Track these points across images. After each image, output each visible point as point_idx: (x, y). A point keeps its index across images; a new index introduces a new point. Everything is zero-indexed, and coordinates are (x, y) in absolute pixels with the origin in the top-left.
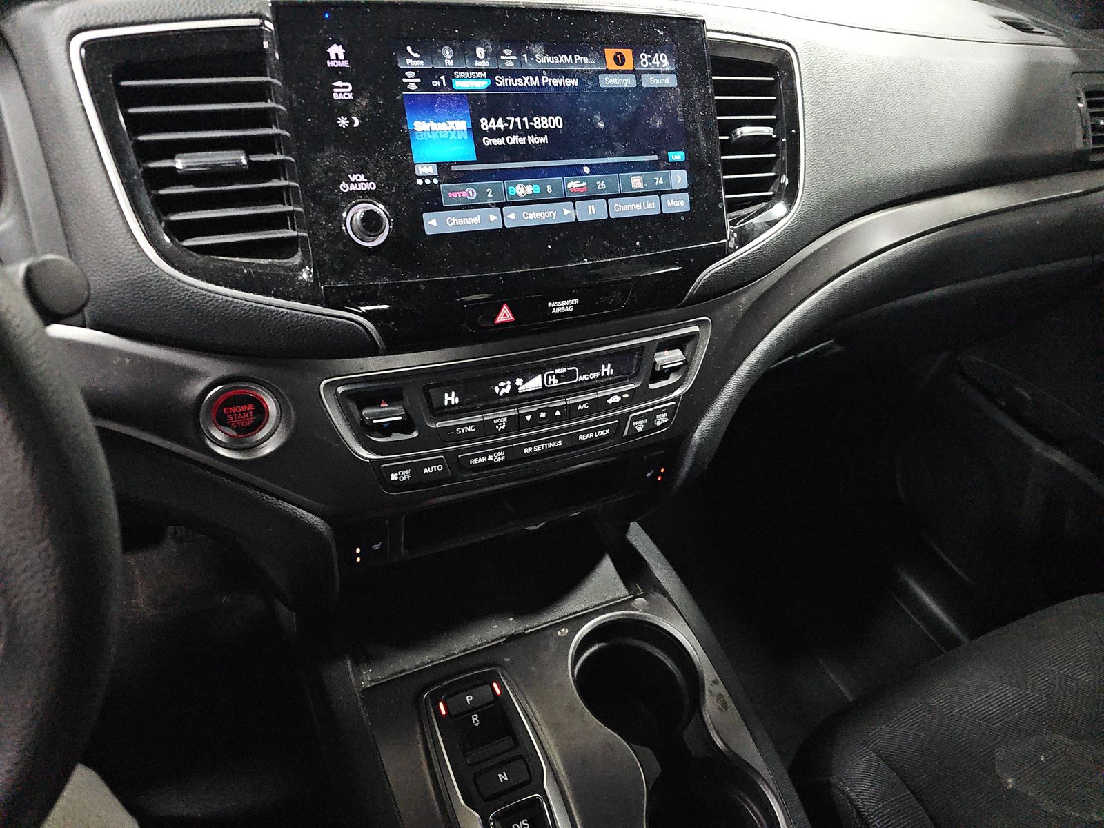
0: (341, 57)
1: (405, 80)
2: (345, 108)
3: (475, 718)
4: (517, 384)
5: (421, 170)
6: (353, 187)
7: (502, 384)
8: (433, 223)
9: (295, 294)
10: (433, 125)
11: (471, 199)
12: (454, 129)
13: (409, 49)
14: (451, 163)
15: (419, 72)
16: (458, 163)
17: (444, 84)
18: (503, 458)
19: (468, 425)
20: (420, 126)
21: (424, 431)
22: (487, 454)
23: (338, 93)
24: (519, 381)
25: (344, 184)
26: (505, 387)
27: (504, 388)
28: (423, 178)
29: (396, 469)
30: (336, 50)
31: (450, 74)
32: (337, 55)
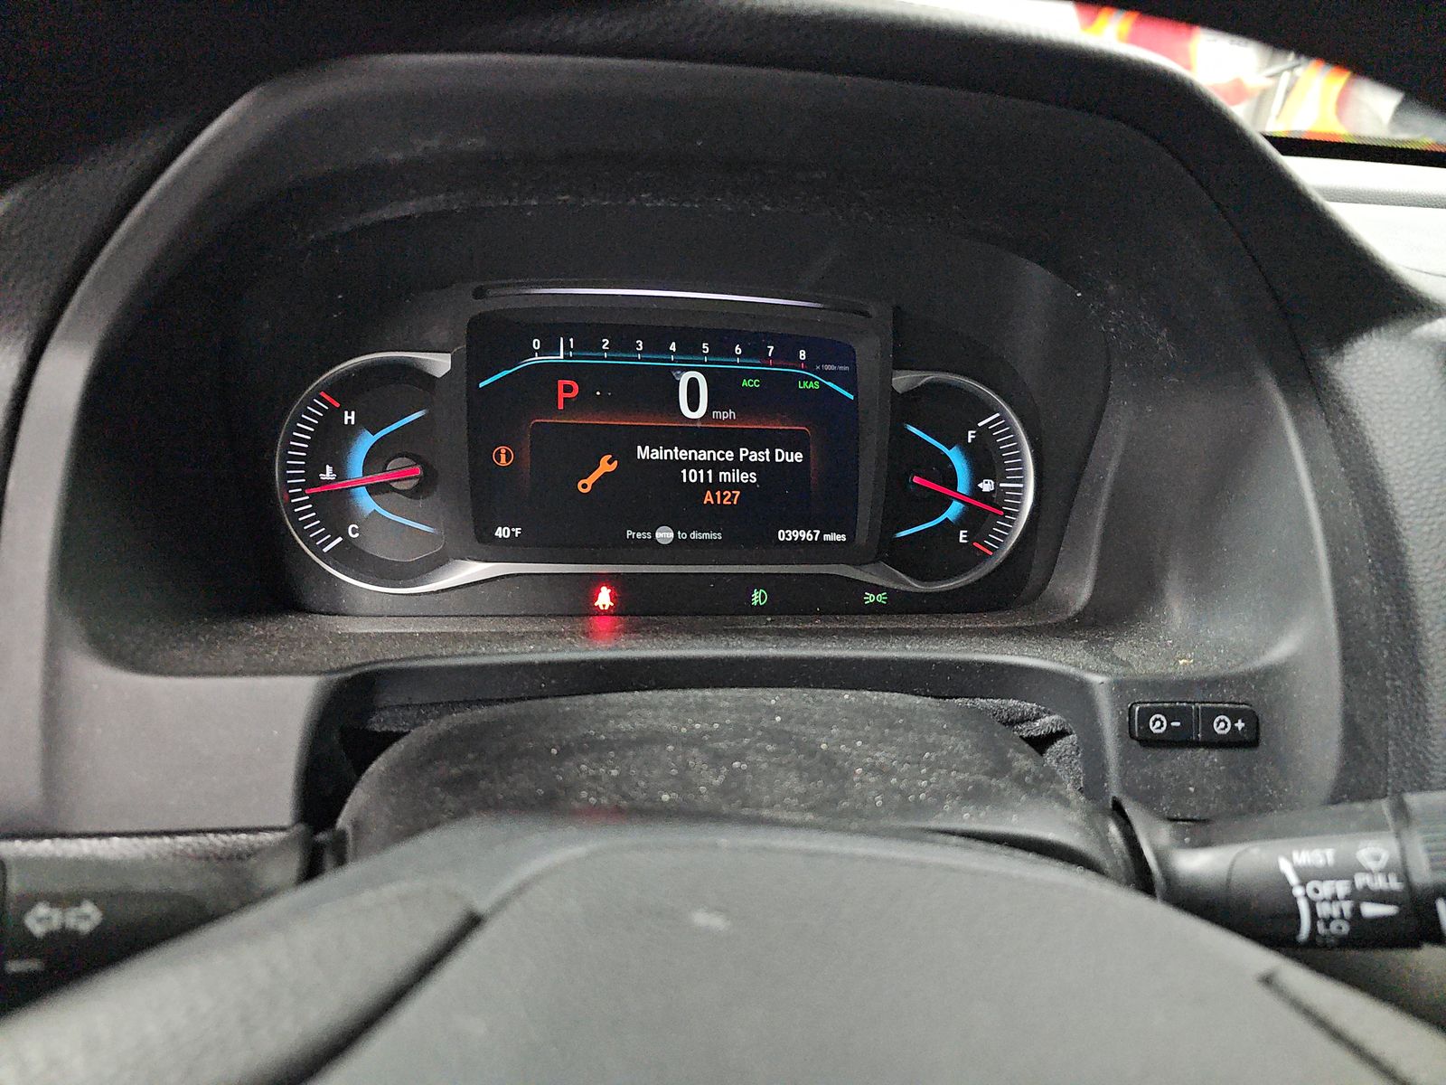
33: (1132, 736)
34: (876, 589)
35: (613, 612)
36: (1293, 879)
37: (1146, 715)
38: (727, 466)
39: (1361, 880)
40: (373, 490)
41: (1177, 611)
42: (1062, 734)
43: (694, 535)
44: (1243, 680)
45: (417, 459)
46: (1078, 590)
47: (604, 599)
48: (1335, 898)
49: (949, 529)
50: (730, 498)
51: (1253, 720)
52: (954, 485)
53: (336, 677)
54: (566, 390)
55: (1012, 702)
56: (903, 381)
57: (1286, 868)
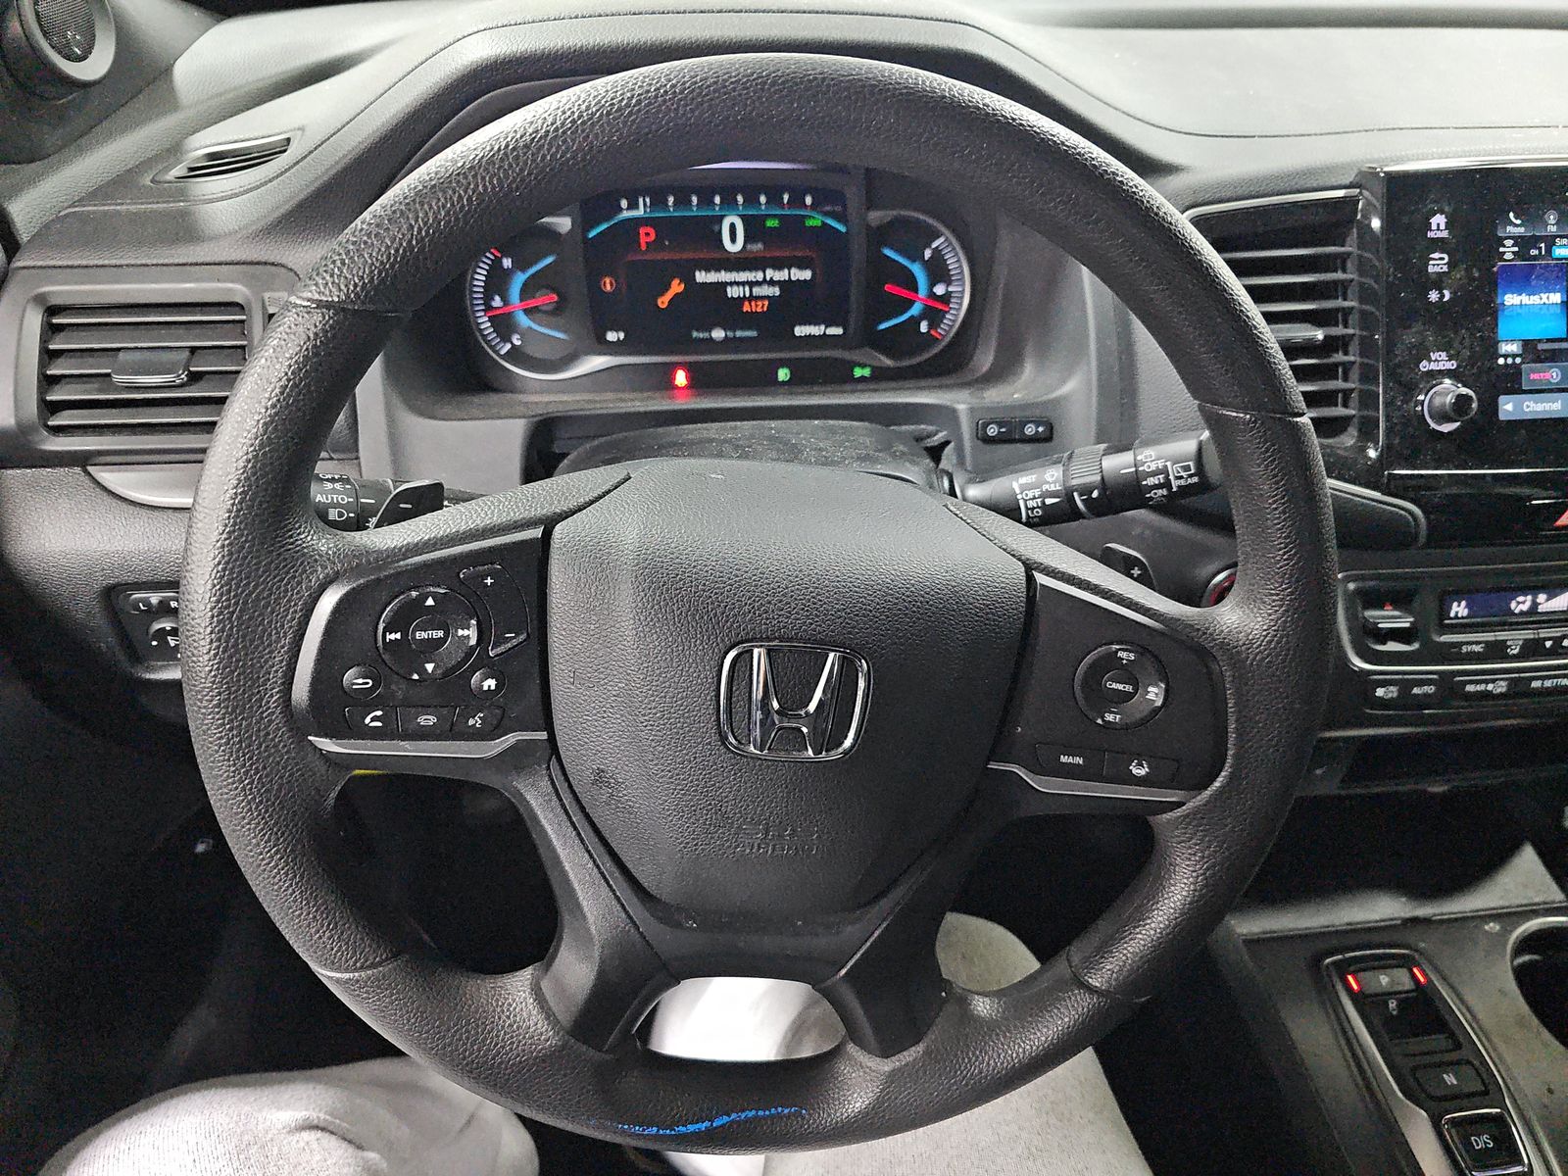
0: (1442, 227)
1: (1501, 249)
2: (1438, 282)
3: (1393, 1004)
4: (1538, 601)
5: (1507, 348)
6: (1433, 366)
7: (1521, 599)
8: (1509, 407)
9: (1355, 478)
10: (1525, 299)
11: (1553, 381)
12: (1547, 302)
13: (1511, 215)
14: (1540, 341)
15: (1518, 240)
16: (1549, 340)
17: (1543, 253)
18: (1504, 690)
19: (1477, 643)
20: (1511, 299)
21: (1427, 643)
22: (1487, 682)
23: (1434, 265)
24: (1542, 598)
25: (1424, 363)
26: (1524, 603)
27: (1521, 604)
28: (1506, 356)
29: (1384, 684)
30: (1438, 220)
31: (1551, 241)
32: (1438, 224)
33: (978, 439)
34: (863, 366)
35: (689, 387)
36: (1018, 491)
37: (986, 425)
38: (758, 283)
39: (1045, 487)
40: (528, 312)
41: (1028, 369)
42: (947, 443)
43: (739, 334)
44: (1045, 403)
45: (554, 290)
46: (985, 359)
47: (681, 378)
48: (1034, 498)
49: (915, 321)
50: (761, 307)
51: (1050, 428)
52: (916, 290)
53: (536, 419)
54: (646, 235)
55: (923, 426)
56: (875, 217)
57: (1016, 487)
